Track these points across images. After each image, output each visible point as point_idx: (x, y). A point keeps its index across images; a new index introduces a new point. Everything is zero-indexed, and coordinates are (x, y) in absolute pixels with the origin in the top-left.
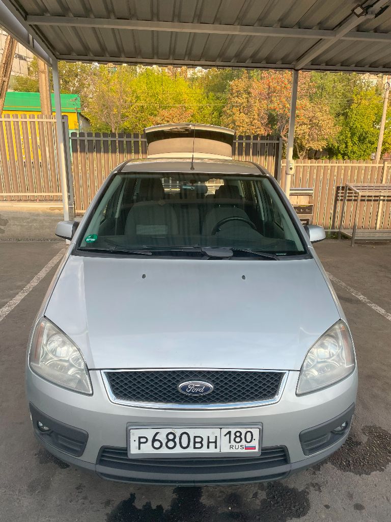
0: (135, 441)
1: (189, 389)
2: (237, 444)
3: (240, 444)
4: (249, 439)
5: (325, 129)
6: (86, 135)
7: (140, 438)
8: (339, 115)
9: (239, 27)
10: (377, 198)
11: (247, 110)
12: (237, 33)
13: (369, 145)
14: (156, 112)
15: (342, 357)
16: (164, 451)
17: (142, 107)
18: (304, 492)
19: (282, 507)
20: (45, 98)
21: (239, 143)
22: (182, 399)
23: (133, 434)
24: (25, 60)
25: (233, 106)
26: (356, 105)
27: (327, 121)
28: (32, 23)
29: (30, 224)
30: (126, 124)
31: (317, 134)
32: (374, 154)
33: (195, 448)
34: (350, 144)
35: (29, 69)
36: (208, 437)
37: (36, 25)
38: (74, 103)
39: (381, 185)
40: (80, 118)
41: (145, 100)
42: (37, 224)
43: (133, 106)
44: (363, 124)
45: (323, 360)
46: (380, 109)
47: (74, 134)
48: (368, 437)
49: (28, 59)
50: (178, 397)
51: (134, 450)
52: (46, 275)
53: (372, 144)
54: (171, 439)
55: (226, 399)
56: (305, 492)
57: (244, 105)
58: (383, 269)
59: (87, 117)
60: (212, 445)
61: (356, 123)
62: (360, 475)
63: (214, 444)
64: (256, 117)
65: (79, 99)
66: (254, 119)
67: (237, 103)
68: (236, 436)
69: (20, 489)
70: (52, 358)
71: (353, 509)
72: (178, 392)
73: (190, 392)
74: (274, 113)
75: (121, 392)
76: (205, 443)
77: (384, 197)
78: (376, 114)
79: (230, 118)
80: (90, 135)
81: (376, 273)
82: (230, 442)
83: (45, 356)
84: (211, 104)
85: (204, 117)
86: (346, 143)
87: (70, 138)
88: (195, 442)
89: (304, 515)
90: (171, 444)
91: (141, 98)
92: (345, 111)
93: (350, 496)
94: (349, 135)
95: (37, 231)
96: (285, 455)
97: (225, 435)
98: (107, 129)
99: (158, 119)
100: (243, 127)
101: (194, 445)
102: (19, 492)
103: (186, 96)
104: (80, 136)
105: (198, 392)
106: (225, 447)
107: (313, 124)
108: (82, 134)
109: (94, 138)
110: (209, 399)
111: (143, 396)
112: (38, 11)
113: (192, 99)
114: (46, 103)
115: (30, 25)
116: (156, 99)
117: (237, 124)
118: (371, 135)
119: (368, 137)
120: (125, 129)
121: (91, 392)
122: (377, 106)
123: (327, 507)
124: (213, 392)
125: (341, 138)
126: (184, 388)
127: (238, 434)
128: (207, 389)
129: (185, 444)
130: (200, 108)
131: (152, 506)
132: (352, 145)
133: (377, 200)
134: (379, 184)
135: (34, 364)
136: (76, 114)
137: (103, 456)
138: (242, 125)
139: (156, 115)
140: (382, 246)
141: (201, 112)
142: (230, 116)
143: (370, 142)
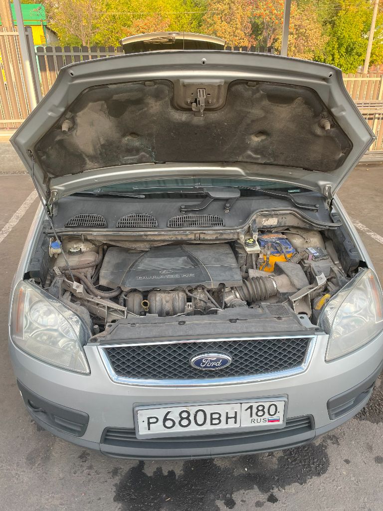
0: (143, 421)
1: (203, 364)
2: (259, 418)
3: (262, 418)
4: (272, 412)
5: (312, 39)
6: (54, 49)
7: (149, 418)
8: (326, 24)
10: (371, 116)
11: (229, 18)
13: (356, 57)
14: (129, 23)
15: (370, 311)
16: (177, 429)
17: (114, 16)
18: (321, 446)
19: (300, 464)
20: (4, 7)
22: (196, 374)
23: (141, 415)
25: (214, 14)
26: (344, 12)
27: (315, 30)
29: (2, 156)
30: (98, 38)
31: (304, 46)
32: (360, 67)
33: (212, 424)
34: (337, 56)
36: (227, 413)
38: (38, 13)
39: (377, 101)
40: (47, 31)
41: (117, 9)
42: (10, 155)
43: (104, 16)
44: (350, 33)
45: (349, 315)
46: (368, 15)
47: (40, 49)
48: (381, 380)
50: (191, 372)
51: (143, 431)
52: (26, 212)
53: (359, 56)
54: (185, 417)
55: (247, 371)
56: (323, 446)
57: (226, 12)
58: (379, 194)
59: (53, 30)
60: (231, 421)
61: (344, 32)
62: (377, 424)
63: (234, 419)
64: (239, 26)
65: (43, 8)
66: (237, 28)
67: (217, 10)
68: (258, 410)
69: (18, 463)
70: (37, 328)
71: (373, 461)
72: (190, 366)
73: (204, 367)
74: (259, 21)
75: (124, 369)
76: (223, 418)
77: (379, 114)
78: (364, 22)
80: (58, 49)
81: (372, 198)
82: (251, 416)
83: (29, 326)
84: (189, 11)
85: (182, 27)
86: (333, 55)
87: (36, 54)
88: (212, 419)
89: (324, 472)
90: (185, 422)
91: (113, 6)
92: (333, 19)
93: (370, 448)
94: (336, 46)
95: (11, 163)
96: (310, 422)
97: (246, 410)
98: (77, 43)
99: (132, 30)
100: (225, 38)
101: (211, 422)
102: (18, 466)
104: (47, 51)
105: (214, 366)
106: (246, 422)
107: (300, 34)
108: (49, 49)
109: (63, 54)
110: (227, 373)
111: (149, 373)
113: (168, 6)
114: (5, 14)
116: (129, 7)
118: (359, 45)
119: (355, 48)
120: (97, 43)
121: (88, 371)
122: (366, 14)
123: (347, 461)
124: (232, 364)
125: (329, 49)
126: (198, 363)
127: (260, 408)
128: (225, 362)
129: (200, 421)
130: (178, 17)
131: (163, 472)
132: (339, 57)
133: (372, 119)
134: (375, 101)
135: (17, 337)
136: (42, 27)
137: (107, 435)
138: (224, 36)
139: (129, 26)
140: (375, 168)
141: (179, 21)
142: (211, 25)
143: (357, 54)
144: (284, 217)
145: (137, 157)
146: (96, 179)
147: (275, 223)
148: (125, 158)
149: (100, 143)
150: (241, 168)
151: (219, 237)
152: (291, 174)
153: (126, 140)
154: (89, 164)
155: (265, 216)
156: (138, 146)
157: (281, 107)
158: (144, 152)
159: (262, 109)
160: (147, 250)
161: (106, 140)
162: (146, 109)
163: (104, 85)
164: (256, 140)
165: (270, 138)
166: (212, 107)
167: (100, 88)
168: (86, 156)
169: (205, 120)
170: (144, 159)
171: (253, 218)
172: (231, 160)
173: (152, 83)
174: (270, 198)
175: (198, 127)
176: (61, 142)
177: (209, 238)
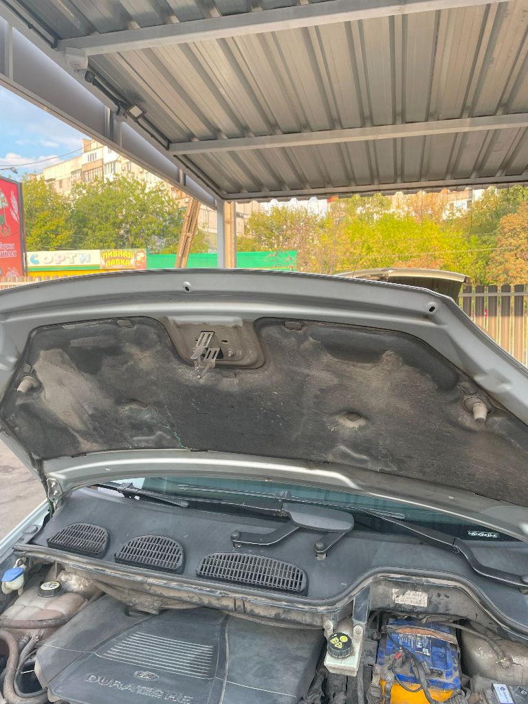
9: (469, 120)
12: (466, 129)
21: (515, 297)
24: (242, 217)
25: (505, 250)
28: (175, 153)
35: (245, 227)
37: (185, 156)
41: (379, 252)
43: (363, 260)
49: (245, 217)
57: (523, 247)
67: (511, 245)
79: (501, 267)
84: (473, 250)
91: (374, 249)
103: (436, 242)
112: (181, 136)
113: (445, 245)
115: (175, 156)
116: (394, 249)
117: (510, 274)
130: (458, 257)
138: (519, 275)
142: (501, 263)
144: (442, 593)
145: (152, 437)
146: (107, 467)
147: (424, 604)
148: (135, 438)
149: (87, 413)
150: (345, 476)
151: (283, 616)
152: (453, 500)
153: (126, 410)
154: (85, 445)
155: (397, 584)
156: (148, 420)
157: (361, 367)
158: (160, 430)
159: (328, 371)
160: (154, 612)
161: (95, 409)
162: (131, 363)
163: (56, 326)
164: (351, 425)
165: (373, 424)
166: (241, 363)
167: (53, 329)
168: (74, 430)
169: (239, 384)
170: (164, 442)
171: (365, 584)
172: (313, 457)
173: (128, 323)
174: (421, 544)
175: (230, 395)
176: (25, 408)
177: (262, 613)
